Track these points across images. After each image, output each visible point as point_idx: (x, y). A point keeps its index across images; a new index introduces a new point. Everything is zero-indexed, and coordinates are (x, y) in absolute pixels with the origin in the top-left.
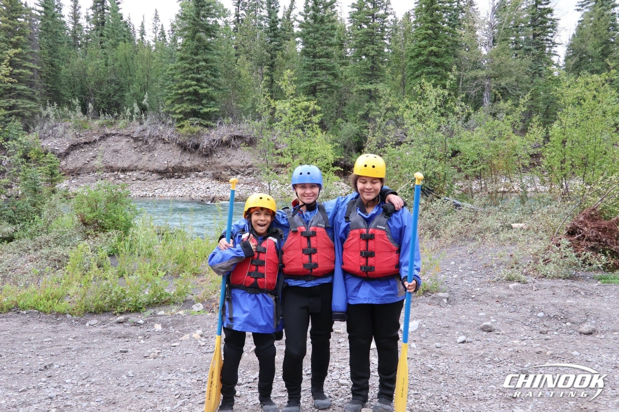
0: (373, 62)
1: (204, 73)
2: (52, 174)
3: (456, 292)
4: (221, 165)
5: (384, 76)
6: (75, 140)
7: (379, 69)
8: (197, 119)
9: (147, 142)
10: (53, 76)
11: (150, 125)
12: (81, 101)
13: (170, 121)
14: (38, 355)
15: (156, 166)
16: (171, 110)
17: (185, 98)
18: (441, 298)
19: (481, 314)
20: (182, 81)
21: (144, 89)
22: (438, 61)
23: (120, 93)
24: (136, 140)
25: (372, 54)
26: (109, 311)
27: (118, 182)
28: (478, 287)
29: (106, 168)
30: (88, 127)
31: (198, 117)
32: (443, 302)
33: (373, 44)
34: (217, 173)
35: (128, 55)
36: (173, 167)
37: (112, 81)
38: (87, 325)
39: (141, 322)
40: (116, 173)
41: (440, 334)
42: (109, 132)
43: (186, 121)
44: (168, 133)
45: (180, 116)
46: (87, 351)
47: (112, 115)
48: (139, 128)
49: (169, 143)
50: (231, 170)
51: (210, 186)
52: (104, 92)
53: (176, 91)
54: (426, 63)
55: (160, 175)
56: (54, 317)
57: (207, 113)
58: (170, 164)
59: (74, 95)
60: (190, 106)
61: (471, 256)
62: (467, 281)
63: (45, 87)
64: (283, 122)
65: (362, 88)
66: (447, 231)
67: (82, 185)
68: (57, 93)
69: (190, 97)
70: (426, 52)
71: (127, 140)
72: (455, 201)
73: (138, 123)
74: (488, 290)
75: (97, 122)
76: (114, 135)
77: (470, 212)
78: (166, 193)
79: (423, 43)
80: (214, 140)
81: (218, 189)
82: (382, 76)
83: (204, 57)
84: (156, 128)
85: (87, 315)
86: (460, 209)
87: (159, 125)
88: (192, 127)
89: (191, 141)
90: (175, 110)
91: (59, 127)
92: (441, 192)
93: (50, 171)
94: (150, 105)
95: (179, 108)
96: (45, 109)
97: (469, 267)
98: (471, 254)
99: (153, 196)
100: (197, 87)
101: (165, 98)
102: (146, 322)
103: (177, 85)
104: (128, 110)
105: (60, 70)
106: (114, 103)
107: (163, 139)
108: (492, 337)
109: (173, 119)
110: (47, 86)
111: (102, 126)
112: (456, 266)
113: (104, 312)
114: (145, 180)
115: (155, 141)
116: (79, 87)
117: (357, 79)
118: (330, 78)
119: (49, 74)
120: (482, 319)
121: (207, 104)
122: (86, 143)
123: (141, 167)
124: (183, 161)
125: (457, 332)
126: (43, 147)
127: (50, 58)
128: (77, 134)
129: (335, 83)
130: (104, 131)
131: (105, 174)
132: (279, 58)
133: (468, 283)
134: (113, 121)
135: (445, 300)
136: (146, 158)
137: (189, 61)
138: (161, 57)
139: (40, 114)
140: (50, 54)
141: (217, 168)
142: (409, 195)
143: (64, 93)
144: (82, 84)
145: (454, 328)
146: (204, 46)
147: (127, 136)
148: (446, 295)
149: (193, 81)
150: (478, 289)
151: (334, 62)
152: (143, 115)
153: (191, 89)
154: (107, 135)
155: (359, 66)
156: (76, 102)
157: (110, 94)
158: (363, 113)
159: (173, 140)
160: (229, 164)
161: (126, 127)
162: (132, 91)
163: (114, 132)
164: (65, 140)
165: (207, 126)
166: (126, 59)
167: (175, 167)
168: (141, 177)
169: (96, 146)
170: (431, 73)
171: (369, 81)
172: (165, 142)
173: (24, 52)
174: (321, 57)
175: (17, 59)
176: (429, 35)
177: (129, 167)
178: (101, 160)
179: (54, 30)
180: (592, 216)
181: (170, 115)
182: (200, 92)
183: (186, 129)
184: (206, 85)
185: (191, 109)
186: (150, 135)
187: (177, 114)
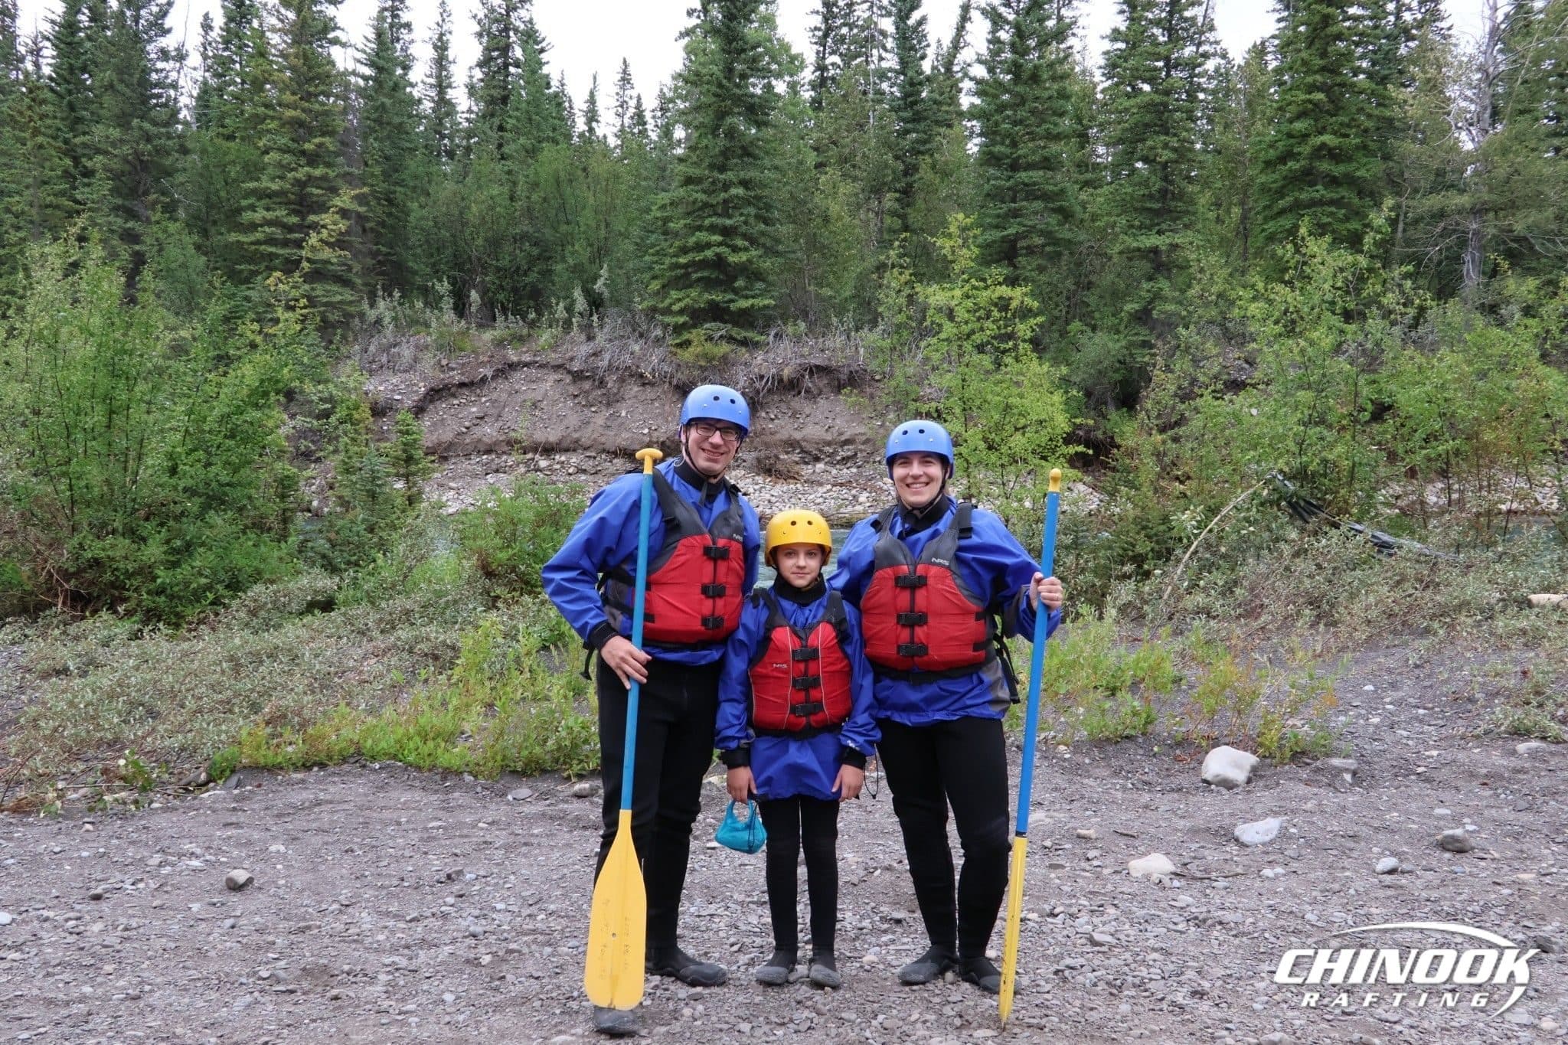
0: (1165, 179)
1: (741, 215)
2: (409, 460)
3: (1376, 759)
4: (778, 437)
5: (1194, 214)
6: (439, 378)
7: (1181, 196)
8: (722, 325)
9: (602, 383)
10: (392, 227)
11: (610, 340)
12: (453, 284)
13: (659, 332)
14: (426, 853)
15: (624, 439)
16: (661, 306)
17: (695, 276)
18: (1340, 771)
19: (1440, 811)
20: (686, 236)
21: (600, 253)
22: (1339, 170)
23: (541, 266)
24: (578, 376)
25: (1164, 158)
26: (553, 771)
27: (534, 477)
28: (1435, 748)
29: (508, 443)
30: (468, 346)
31: (725, 322)
32: (1344, 780)
33: (1167, 134)
34: (768, 458)
35: (562, 174)
36: (664, 443)
37: (524, 237)
38: (510, 797)
40: (530, 456)
41: (1335, 852)
42: (515, 359)
43: (694, 331)
44: (654, 360)
45: (681, 320)
46: (524, 849)
47: (523, 318)
49: (652, 384)
50: (803, 451)
51: (751, 490)
52: (505, 262)
53: (674, 260)
54: (1307, 177)
55: (633, 462)
56: (438, 777)
57: (744, 312)
58: (656, 434)
59: (437, 272)
60: (706, 296)
61: (1417, 671)
62: (1405, 733)
63: (374, 254)
64: (943, 336)
65: (1135, 244)
66: (1356, 608)
67: (452, 485)
68: (399, 266)
69: (706, 274)
70: (1306, 149)
71: (557, 377)
72: (1378, 534)
73: (583, 337)
74: (1461, 756)
75: (488, 336)
76: (527, 365)
77: (1418, 561)
79: (1299, 126)
80: (762, 377)
81: (768, 496)
82: (1187, 212)
83: (742, 174)
84: (624, 348)
85: (507, 779)
86: (1391, 555)
87: (630, 341)
88: (708, 346)
90: (671, 304)
91: (404, 346)
92: (1344, 511)
93: (405, 451)
94: (611, 293)
95: (679, 300)
96: (372, 305)
97: (1411, 700)
98: (1417, 666)
100: (722, 249)
103: (677, 243)
104: (561, 305)
105: (407, 212)
106: (528, 288)
107: (641, 376)
108: (1464, 865)
109: (665, 326)
110: (378, 252)
111: (500, 343)
112: (1377, 697)
113: (544, 771)
114: (596, 472)
115: (622, 380)
116: (449, 251)
117: (1123, 221)
118: (1053, 220)
119: (383, 224)
120: (1442, 823)
121: (746, 288)
122: (462, 385)
123: (589, 443)
125: (1375, 850)
126: (366, 393)
127: (385, 185)
128: (444, 362)
129: (1064, 233)
130: (505, 356)
131: (504, 457)
132: (925, 173)
133: (1408, 738)
134: (525, 331)
135: (1348, 777)
137: (706, 185)
138: (638, 176)
139: (362, 315)
140: (386, 176)
141: (767, 445)
142: (1259, 517)
143: (415, 267)
144: (455, 244)
145: (1367, 840)
146: (743, 148)
147: (558, 367)
148: (1351, 763)
149: (714, 233)
150: (1435, 753)
151: (1061, 179)
152: (595, 318)
153: (709, 254)
154: (512, 366)
155: (1129, 190)
156: (443, 287)
157: (518, 268)
158: (1136, 306)
159: (664, 377)
160: (798, 436)
161: (554, 348)
162: (570, 260)
163: (527, 358)
164: (414, 377)
165: (744, 343)
166: (558, 183)
167: (668, 443)
168: (588, 465)
169: (485, 391)
170: (1321, 203)
171: (1153, 225)
172: (645, 383)
173: (332, 174)
174: (1030, 166)
175: (315, 191)
176: (1316, 105)
177: (560, 441)
178: (497, 425)
179: (397, 120)
181: (658, 317)
182: (730, 259)
183: (694, 350)
184: (745, 244)
185: (708, 302)
186: (610, 365)
187: (676, 313)
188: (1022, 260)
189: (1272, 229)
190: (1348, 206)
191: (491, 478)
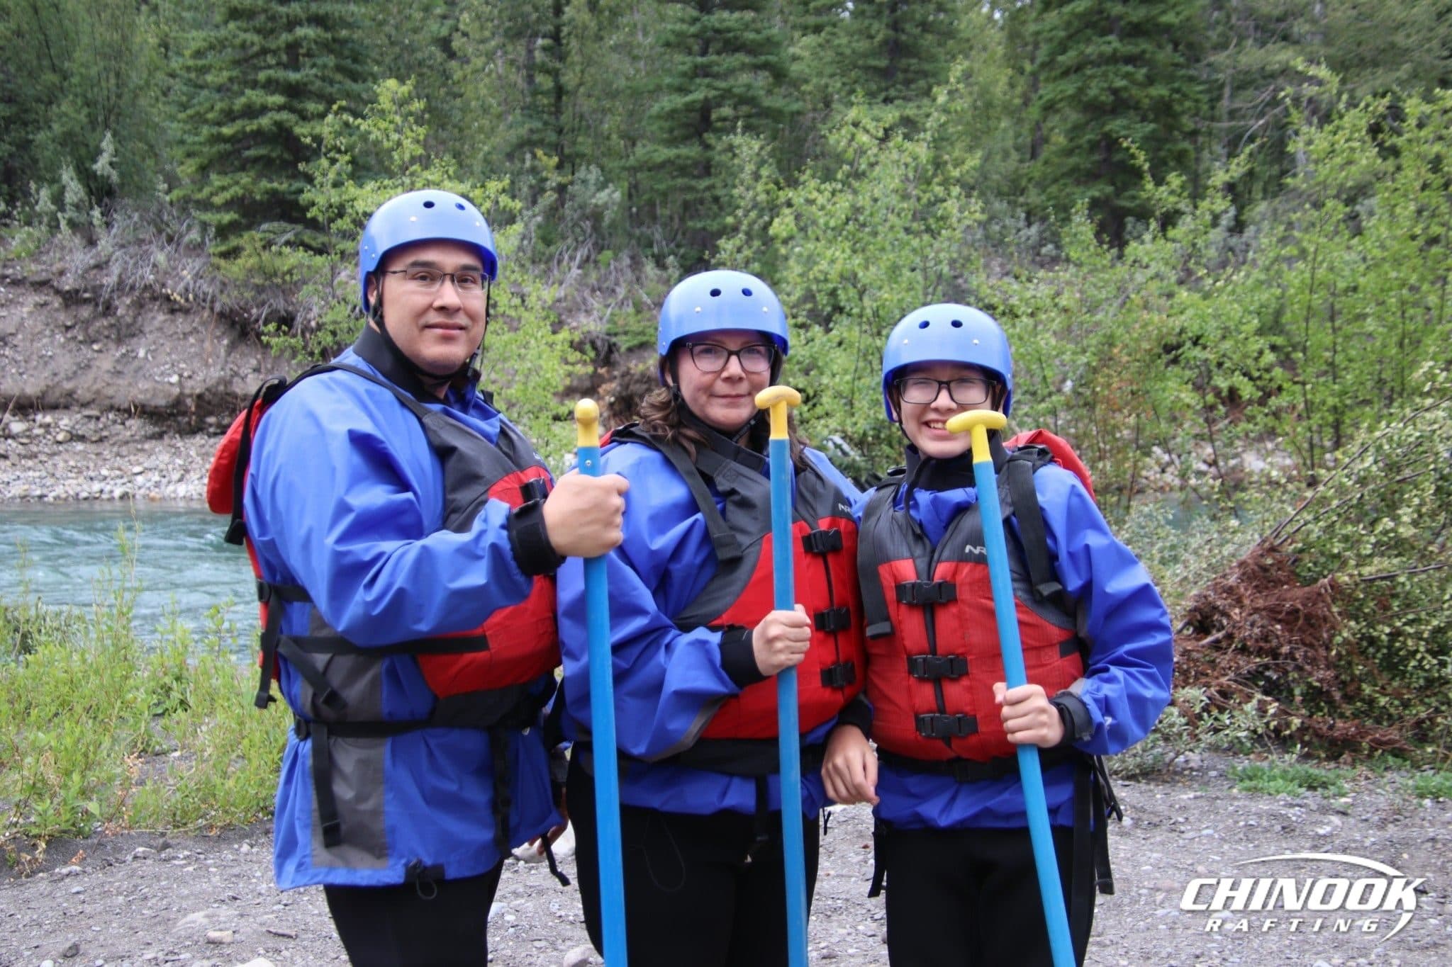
0: (895, 26)
1: (315, 66)
7: (915, 50)
8: (288, 226)
9: (109, 309)
11: (121, 247)
13: (194, 235)
15: (140, 390)
16: (199, 196)
17: (247, 154)
20: (232, 94)
21: (103, 119)
23: (17, 134)
24: (71, 299)
31: (292, 220)
36: (200, 397)
43: (246, 236)
44: (186, 275)
45: (227, 217)
48: (80, 258)
49: (186, 311)
53: (215, 130)
55: (155, 424)
58: (190, 383)
60: (265, 184)
69: (263, 151)
71: (39, 298)
73: (78, 241)
78: (171, 488)
82: (923, 73)
83: (314, 7)
84: (145, 256)
87: (153, 248)
88: (266, 256)
89: (263, 304)
90: (212, 194)
94: (122, 175)
95: (223, 188)
99: (124, 497)
100: (284, 116)
101: (179, 152)
103: (218, 106)
104: (45, 193)
107: (168, 298)
109: (204, 226)
114: (101, 440)
115: (139, 305)
118: (758, 81)
123: (88, 397)
124: (236, 374)
136: (106, 363)
137: (260, 21)
147: (40, 285)
149: (273, 93)
152: (97, 212)
153: (265, 121)
159: (203, 301)
161: (34, 256)
162: (55, 126)
165: (322, 251)
166: (36, 10)
167: (208, 396)
168: (88, 429)
170: (1114, 59)
171: (881, 90)
172: (174, 310)
177: (44, 393)
180: (1265, 569)
181: (194, 213)
182: (298, 130)
183: (246, 261)
184: (321, 108)
185: (267, 192)
186: (121, 282)
187: (218, 209)
188: (710, 138)
189: (1049, 97)
190: (1151, 64)
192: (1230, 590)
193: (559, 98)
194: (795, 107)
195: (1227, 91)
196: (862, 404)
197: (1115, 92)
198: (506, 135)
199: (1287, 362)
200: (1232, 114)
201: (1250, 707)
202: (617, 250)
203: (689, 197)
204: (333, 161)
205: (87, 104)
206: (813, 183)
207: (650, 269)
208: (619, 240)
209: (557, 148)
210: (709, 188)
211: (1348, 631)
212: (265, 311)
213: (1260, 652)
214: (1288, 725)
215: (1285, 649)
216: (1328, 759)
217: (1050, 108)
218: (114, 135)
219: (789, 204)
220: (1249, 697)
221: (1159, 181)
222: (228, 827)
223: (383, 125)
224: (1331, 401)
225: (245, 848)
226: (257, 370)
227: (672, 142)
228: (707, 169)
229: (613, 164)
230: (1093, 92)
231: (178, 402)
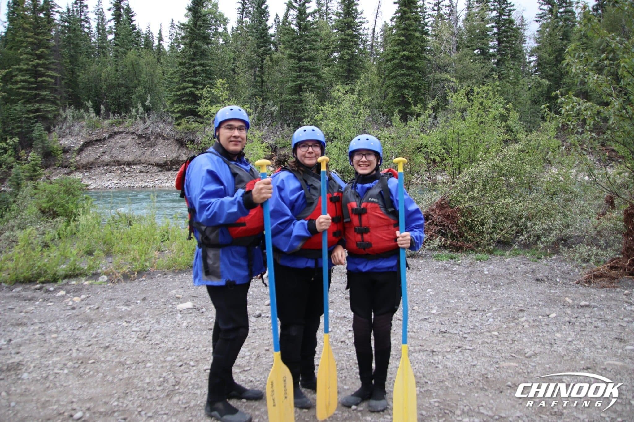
0: (349, 65)
1: (200, 76)
2: (34, 170)
6: (88, 138)
7: (354, 71)
9: (149, 139)
10: (73, 81)
11: (152, 123)
12: (96, 103)
13: (170, 120)
15: (157, 159)
16: (171, 110)
17: (183, 99)
20: (180, 84)
21: (148, 91)
22: (410, 64)
23: (128, 96)
24: (140, 137)
25: (346, 58)
26: (32, 281)
27: (124, 174)
29: (114, 162)
30: (100, 126)
31: (194, 116)
33: (348, 50)
35: (134, 62)
36: (171, 161)
37: (121, 85)
38: (13, 290)
39: (52, 289)
40: (122, 166)
42: (117, 130)
43: (183, 120)
44: (168, 130)
45: (178, 115)
47: (121, 115)
48: (142, 126)
49: (168, 139)
52: (114, 95)
53: (175, 93)
54: (400, 66)
55: (160, 168)
58: (169, 157)
59: (89, 98)
60: (187, 106)
63: (66, 92)
67: (93, 178)
68: (76, 96)
69: (187, 98)
70: (399, 56)
71: (132, 137)
73: (142, 122)
75: (107, 122)
76: (121, 132)
78: (164, 184)
79: (396, 48)
83: (200, 62)
84: (158, 125)
87: (160, 123)
88: (188, 125)
89: (187, 137)
90: (174, 109)
91: (76, 126)
94: (152, 105)
95: (177, 108)
99: (153, 186)
100: (192, 89)
102: (55, 290)
103: (176, 87)
104: (134, 110)
105: (78, 76)
106: (123, 104)
107: (163, 136)
109: (172, 117)
110: (69, 91)
111: (112, 125)
114: (147, 172)
115: (156, 138)
116: (94, 91)
118: (315, 79)
119: (70, 81)
122: (97, 140)
123: (144, 161)
124: (180, 155)
126: (61, 144)
127: (71, 66)
128: (90, 132)
129: (318, 84)
130: (113, 130)
131: (113, 167)
132: (267, 61)
136: (148, 153)
137: (187, 65)
139: (60, 115)
140: (72, 63)
143: (81, 97)
144: (96, 88)
146: (201, 52)
147: (133, 133)
149: (190, 83)
151: (317, 64)
152: (146, 115)
153: (188, 91)
154: (116, 133)
156: (89, 104)
157: (120, 96)
159: (172, 136)
162: (137, 94)
163: (121, 130)
164: (79, 138)
165: (201, 123)
166: (133, 65)
168: (143, 170)
169: (106, 143)
170: (404, 75)
171: (345, 81)
172: (165, 139)
173: (47, 62)
174: (306, 60)
175: (40, 69)
176: (402, 41)
177: (134, 161)
178: (110, 155)
179: (75, 42)
180: (442, 204)
181: (170, 114)
182: (196, 93)
183: (183, 126)
184: (202, 87)
185: (188, 108)
186: (152, 132)
187: (176, 113)
188: (301, 93)
189: (388, 84)
190: (413, 76)
191: (108, 175)
192: (433, 210)
193: (262, 83)
194: (323, 85)
195: (432, 84)
196: (341, 162)
197: (405, 83)
198: (249, 93)
199: (447, 152)
200: (434, 89)
201: (438, 239)
202: (277, 122)
203: (296, 108)
204: (206, 100)
205: (144, 88)
206: (328, 105)
207: (286, 127)
208: (277, 120)
209: (261, 96)
210: (301, 106)
211: (462, 220)
212: (187, 139)
213: (440, 225)
214: (447, 243)
215: (446, 225)
216: (456, 252)
217: (388, 87)
218: (151, 95)
219: (322, 110)
220: (438, 237)
221: (415, 106)
222: (180, 270)
223: (218, 91)
224: (458, 162)
225: (184, 275)
226: (185, 154)
227: (291, 95)
228: (300, 101)
229: (276, 100)
230: (399, 83)
231: (166, 162)
